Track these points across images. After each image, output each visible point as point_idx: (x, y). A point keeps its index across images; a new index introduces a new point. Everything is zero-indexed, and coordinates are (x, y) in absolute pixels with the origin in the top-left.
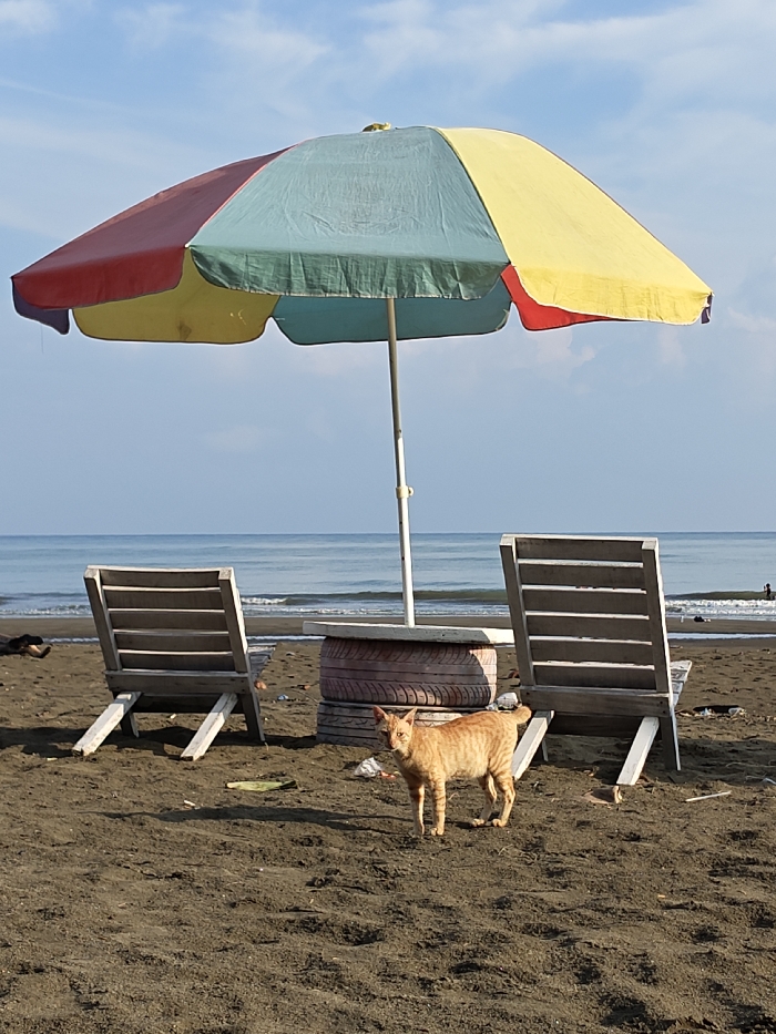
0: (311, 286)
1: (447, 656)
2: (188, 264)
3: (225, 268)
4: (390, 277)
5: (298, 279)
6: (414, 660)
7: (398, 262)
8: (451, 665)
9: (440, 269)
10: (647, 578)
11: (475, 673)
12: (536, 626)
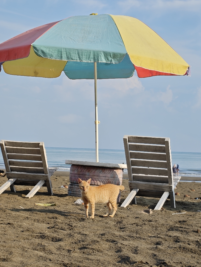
0: (68, 58)
1: (107, 171)
2: (32, 50)
3: (43, 52)
4: (92, 56)
5: (64, 56)
6: (97, 172)
7: (94, 52)
8: (108, 174)
9: (106, 54)
10: (166, 150)
11: (115, 177)
12: (134, 163)
